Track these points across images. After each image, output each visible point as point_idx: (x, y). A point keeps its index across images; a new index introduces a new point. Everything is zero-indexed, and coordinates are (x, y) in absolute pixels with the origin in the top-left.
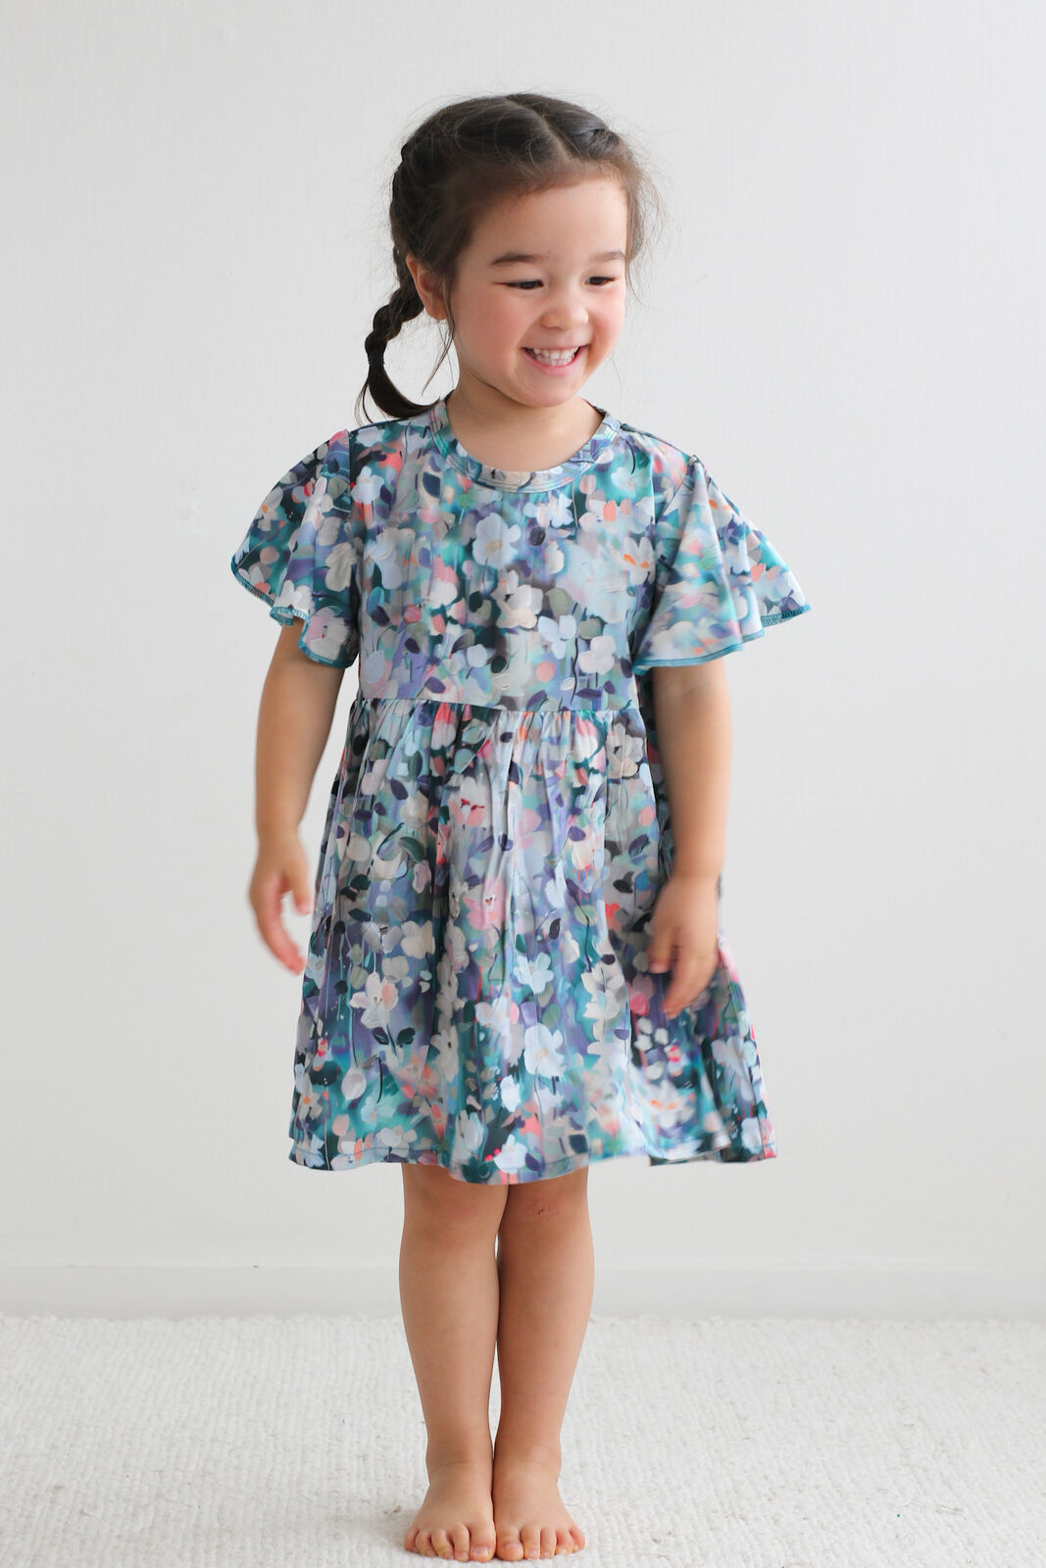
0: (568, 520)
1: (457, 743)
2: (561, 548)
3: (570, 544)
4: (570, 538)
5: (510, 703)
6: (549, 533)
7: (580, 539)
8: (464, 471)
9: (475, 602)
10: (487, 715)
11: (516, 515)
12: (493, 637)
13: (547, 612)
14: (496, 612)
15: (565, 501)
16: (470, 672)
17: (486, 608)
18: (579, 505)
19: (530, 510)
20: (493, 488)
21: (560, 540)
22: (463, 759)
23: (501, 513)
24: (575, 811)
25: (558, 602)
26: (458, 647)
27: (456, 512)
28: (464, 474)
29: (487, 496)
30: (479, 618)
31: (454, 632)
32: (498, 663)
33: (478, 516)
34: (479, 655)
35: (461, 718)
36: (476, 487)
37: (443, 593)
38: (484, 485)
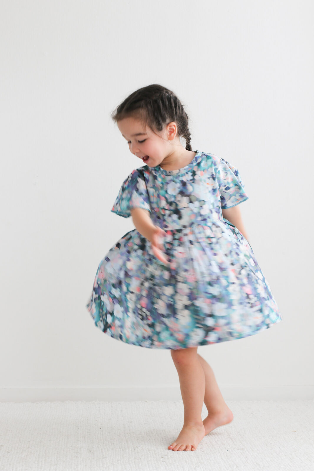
0: (191, 178)
1: (174, 239)
2: (191, 185)
3: (193, 184)
4: (193, 182)
5: (185, 227)
6: (187, 182)
7: (196, 182)
8: (163, 173)
9: (171, 204)
10: (179, 231)
11: (177, 180)
12: (177, 212)
13: (191, 202)
14: (177, 205)
15: (190, 174)
16: (174, 221)
17: (174, 205)
18: (194, 174)
19: (181, 179)
20: (170, 176)
21: (190, 183)
22: (176, 243)
23: (174, 181)
24: (212, 249)
25: (193, 199)
26: (170, 216)
27: (162, 184)
28: (163, 174)
29: (169, 178)
30: (172, 208)
31: (167, 212)
32: (180, 218)
33: (167, 183)
34: (175, 217)
35: (173, 233)
36: (166, 176)
37: (163, 203)
38: (168, 175)
